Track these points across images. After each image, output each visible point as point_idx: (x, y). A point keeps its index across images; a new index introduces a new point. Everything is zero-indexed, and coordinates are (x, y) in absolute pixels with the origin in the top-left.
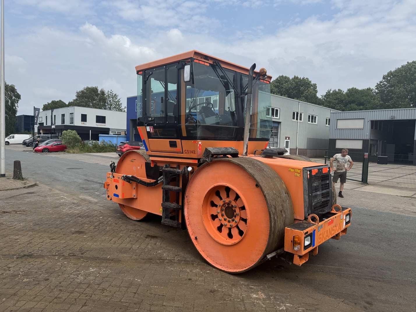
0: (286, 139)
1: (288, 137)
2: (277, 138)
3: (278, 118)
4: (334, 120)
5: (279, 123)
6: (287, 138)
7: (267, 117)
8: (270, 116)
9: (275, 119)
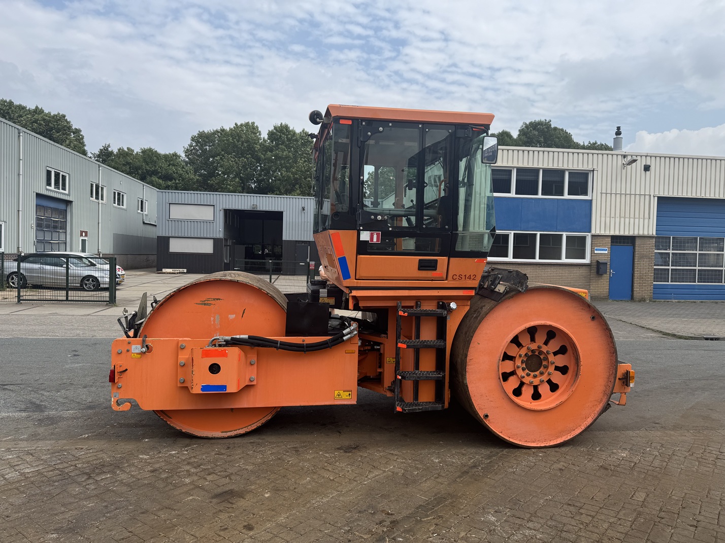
0: (81, 235)
1: (84, 232)
2: (66, 232)
3: (67, 192)
4: (164, 206)
5: (68, 203)
6: (84, 234)
7: (47, 190)
8: (52, 187)
9: (60, 194)
